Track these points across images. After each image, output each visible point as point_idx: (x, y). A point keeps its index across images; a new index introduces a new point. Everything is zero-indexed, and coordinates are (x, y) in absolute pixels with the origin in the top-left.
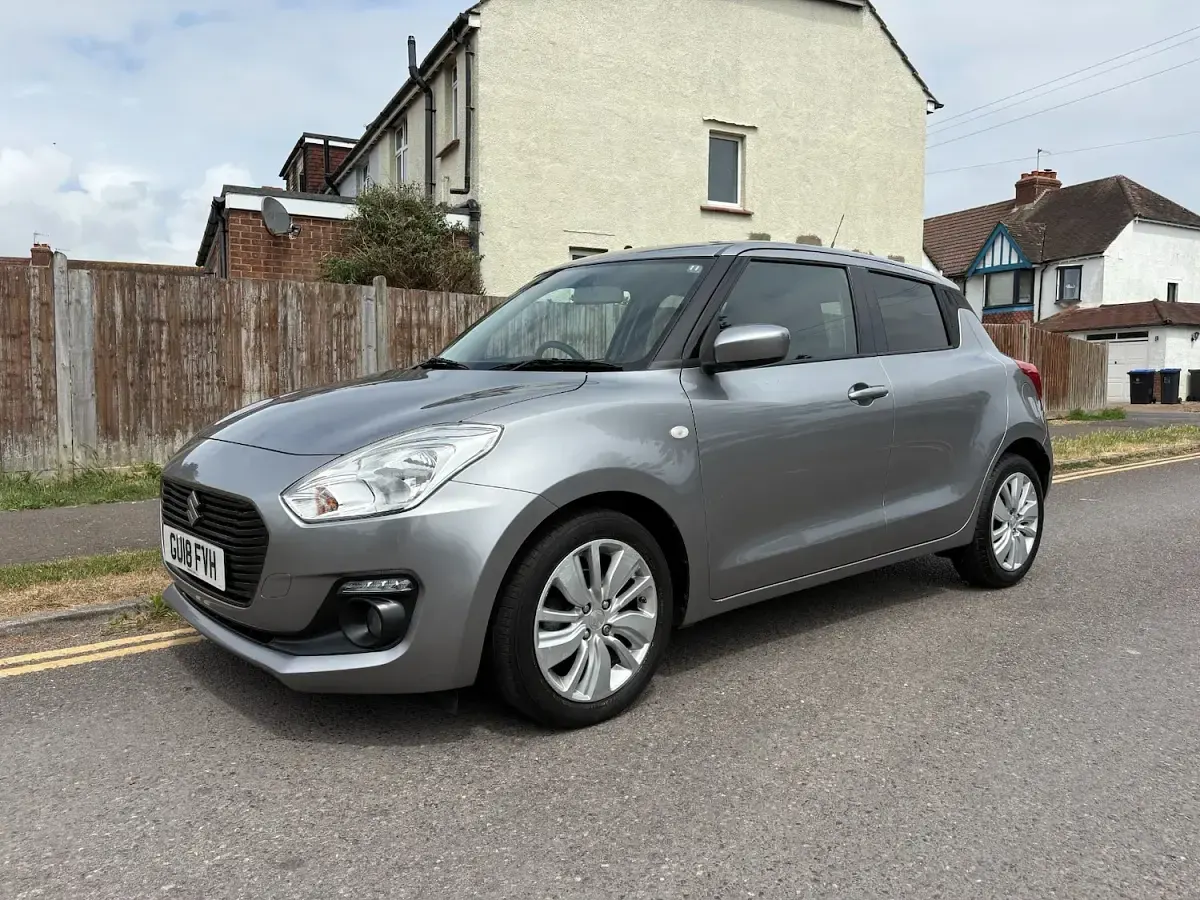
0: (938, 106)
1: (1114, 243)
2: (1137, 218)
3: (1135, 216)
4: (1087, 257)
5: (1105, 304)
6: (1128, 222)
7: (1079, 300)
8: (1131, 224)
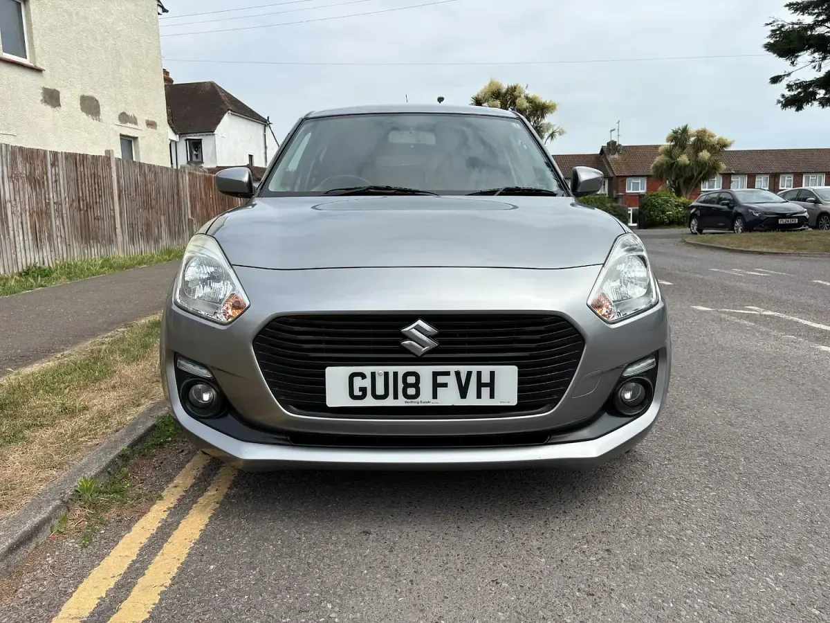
0: (165, 11)
1: (219, 125)
2: (230, 111)
3: (229, 110)
4: (204, 134)
5: (219, 165)
6: (225, 113)
7: (202, 162)
8: (226, 114)
